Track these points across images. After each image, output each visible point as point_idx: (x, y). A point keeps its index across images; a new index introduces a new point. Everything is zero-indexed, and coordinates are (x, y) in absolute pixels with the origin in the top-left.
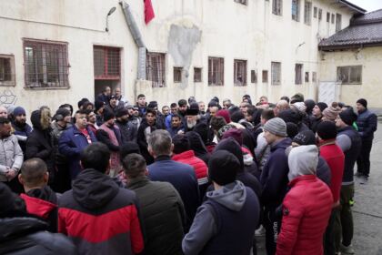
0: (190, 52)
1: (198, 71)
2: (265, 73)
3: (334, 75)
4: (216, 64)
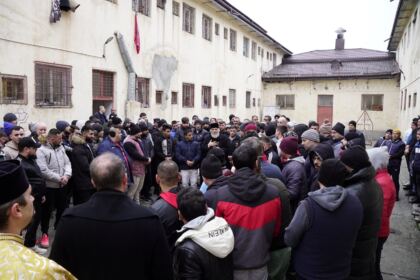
0: (169, 78)
2: (224, 98)
3: (274, 101)
4: (188, 88)
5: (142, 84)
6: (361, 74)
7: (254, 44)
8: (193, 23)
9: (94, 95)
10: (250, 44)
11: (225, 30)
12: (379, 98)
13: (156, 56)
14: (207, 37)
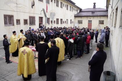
0: (54, 18)
1: (55, 21)
2: (65, 21)
3: (77, 22)
4: (57, 20)
5: (48, 19)
6: (99, 15)
7: (72, 8)
8: (58, 4)
9: (39, 22)
10: (71, 8)
11: (66, 5)
12: (103, 21)
13: (51, 13)
14: (61, 7)
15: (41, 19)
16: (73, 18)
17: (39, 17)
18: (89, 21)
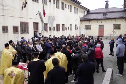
5: (46, 25)
6: (113, 18)
7: (77, 9)
8: (59, 5)
9: (34, 29)
10: (76, 9)
11: (68, 6)
12: (119, 25)
13: (49, 17)
14: (63, 9)
15: (36, 25)
16: (78, 22)
17: (34, 23)
18: (100, 25)
